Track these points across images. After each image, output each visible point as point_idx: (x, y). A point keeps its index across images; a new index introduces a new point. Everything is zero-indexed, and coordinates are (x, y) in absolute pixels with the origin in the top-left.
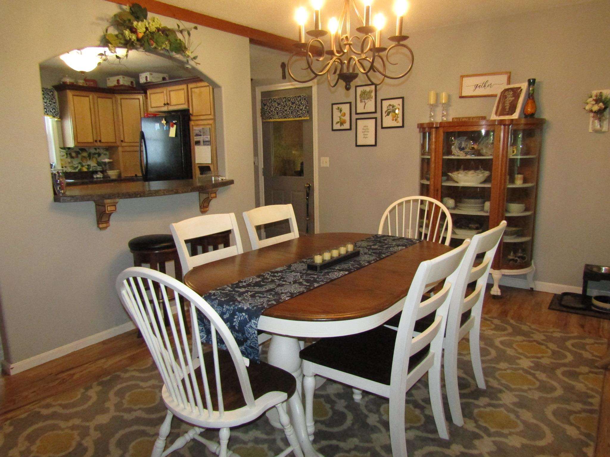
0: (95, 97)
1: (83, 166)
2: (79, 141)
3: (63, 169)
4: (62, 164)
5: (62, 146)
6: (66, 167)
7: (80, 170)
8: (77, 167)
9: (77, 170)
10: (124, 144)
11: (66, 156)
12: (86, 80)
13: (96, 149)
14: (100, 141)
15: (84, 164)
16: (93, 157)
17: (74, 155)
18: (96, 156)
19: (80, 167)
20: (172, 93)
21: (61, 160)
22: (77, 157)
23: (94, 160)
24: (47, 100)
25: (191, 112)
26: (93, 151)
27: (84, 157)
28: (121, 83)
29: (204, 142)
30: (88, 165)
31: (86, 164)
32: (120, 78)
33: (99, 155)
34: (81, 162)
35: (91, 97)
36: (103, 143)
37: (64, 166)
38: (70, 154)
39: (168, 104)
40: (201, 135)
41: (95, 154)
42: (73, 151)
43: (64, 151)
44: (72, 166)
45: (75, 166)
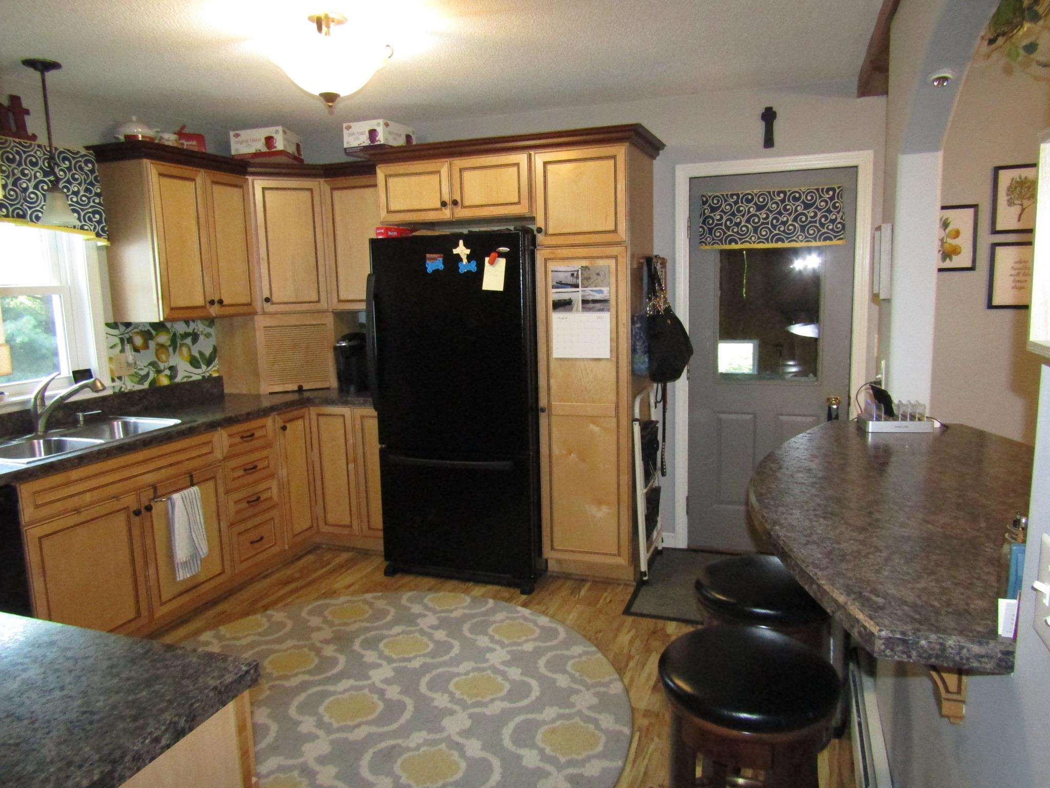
0: (208, 182)
1: (159, 372)
2: (173, 305)
3: (114, 384)
4: (112, 371)
5: (111, 321)
6: (120, 378)
7: (153, 382)
8: (148, 375)
9: (146, 385)
10: (269, 308)
11: (119, 347)
12: (181, 134)
13: (187, 322)
14: (221, 302)
15: (162, 366)
16: (181, 345)
17: (138, 341)
18: (188, 341)
19: (152, 375)
20: (467, 175)
21: (111, 359)
22: (146, 346)
23: (185, 350)
24: (80, 184)
25: (540, 223)
26: (181, 328)
27: (161, 346)
28: (280, 145)
29: (585, 302)
30: (172, 368)
31: (167, 365)
32: (277, 132)
33: (195, 337)
34: (157, 360)
35: (199, 180)
36: (226, 306)
37: (117, 375)
38: (130, 340)
39: (455, 203)
40: (577, 286)
41: (186, 335)
42: (136, 330)
43: (115, 332)
44: (136, 373)
45: (143, 373)
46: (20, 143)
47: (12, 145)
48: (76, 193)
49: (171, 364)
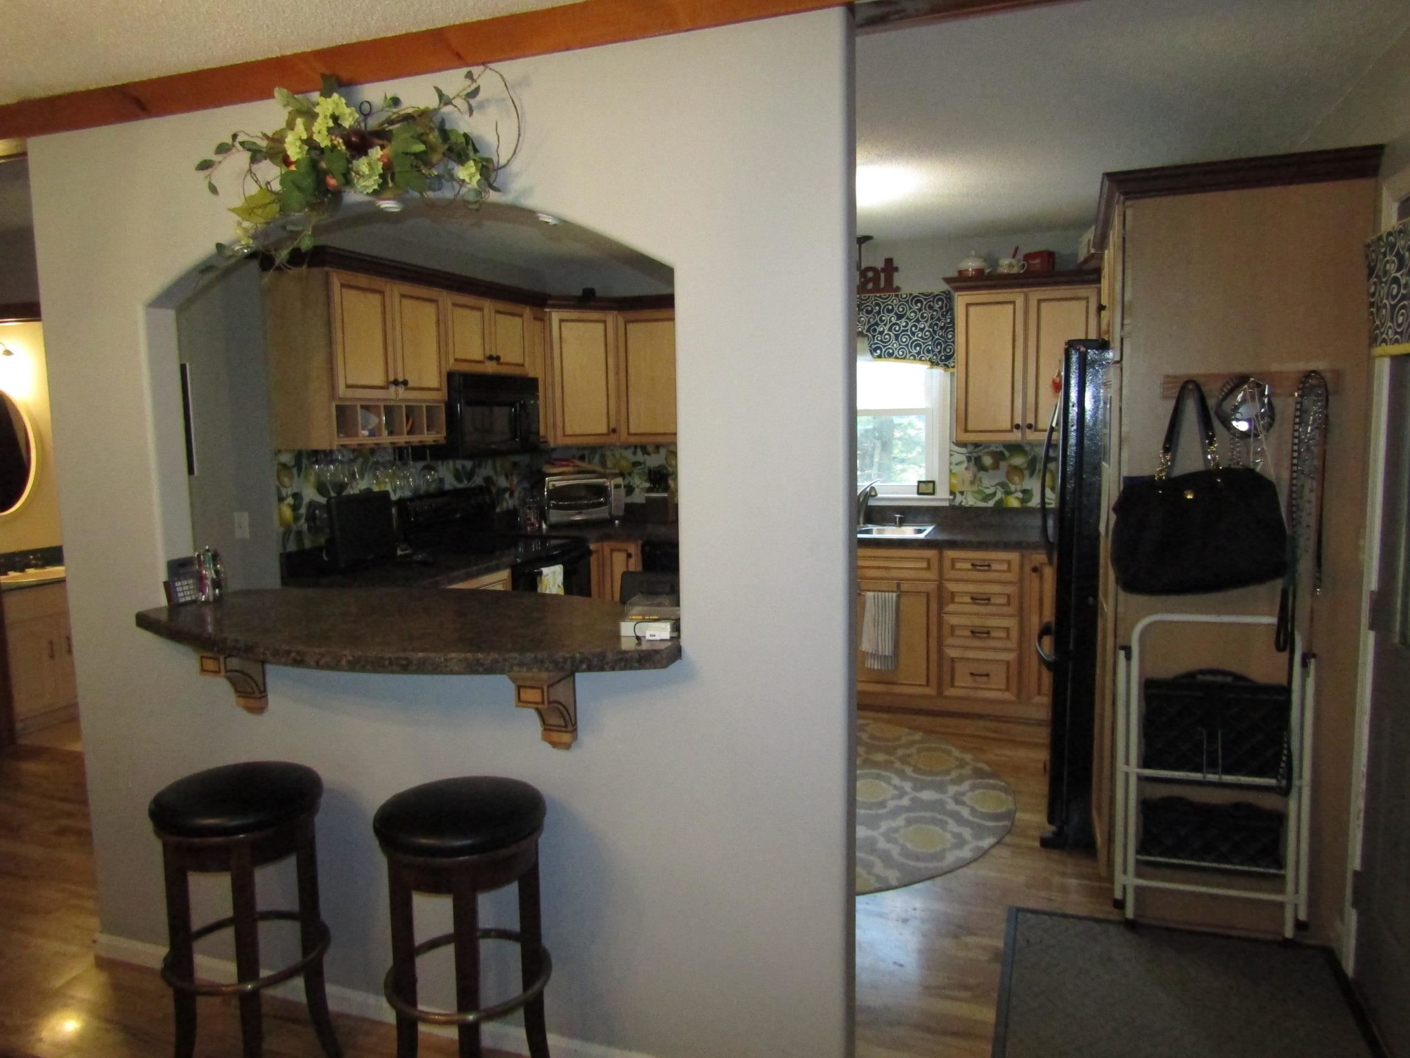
1: (1008, 493)
3: (954, 497)
4: (951, 485)
6: (962, 493)
7: (1000, 502)
8: (995, 494)
9: (991, 504)
11: (965, 465)
15: (1013, 488)
17: (987, 461)
19: (999, 495)
21: (953, 474)
22: (996, 466)
27: (1016, 468)
30: (1024, 492)
31: (1019, 488)
34: (1007, 481)
37: (957, 490)
38: (978, 459)
42: (987, 450)
43: (963, 450)
44: (979, 490)
45: (988, 491)
46: (880, 297)
47: (873, 299)
48: (922, 330)
49: (1024, 488)
